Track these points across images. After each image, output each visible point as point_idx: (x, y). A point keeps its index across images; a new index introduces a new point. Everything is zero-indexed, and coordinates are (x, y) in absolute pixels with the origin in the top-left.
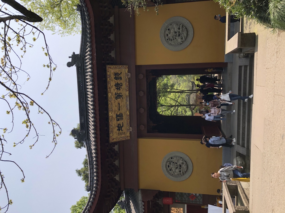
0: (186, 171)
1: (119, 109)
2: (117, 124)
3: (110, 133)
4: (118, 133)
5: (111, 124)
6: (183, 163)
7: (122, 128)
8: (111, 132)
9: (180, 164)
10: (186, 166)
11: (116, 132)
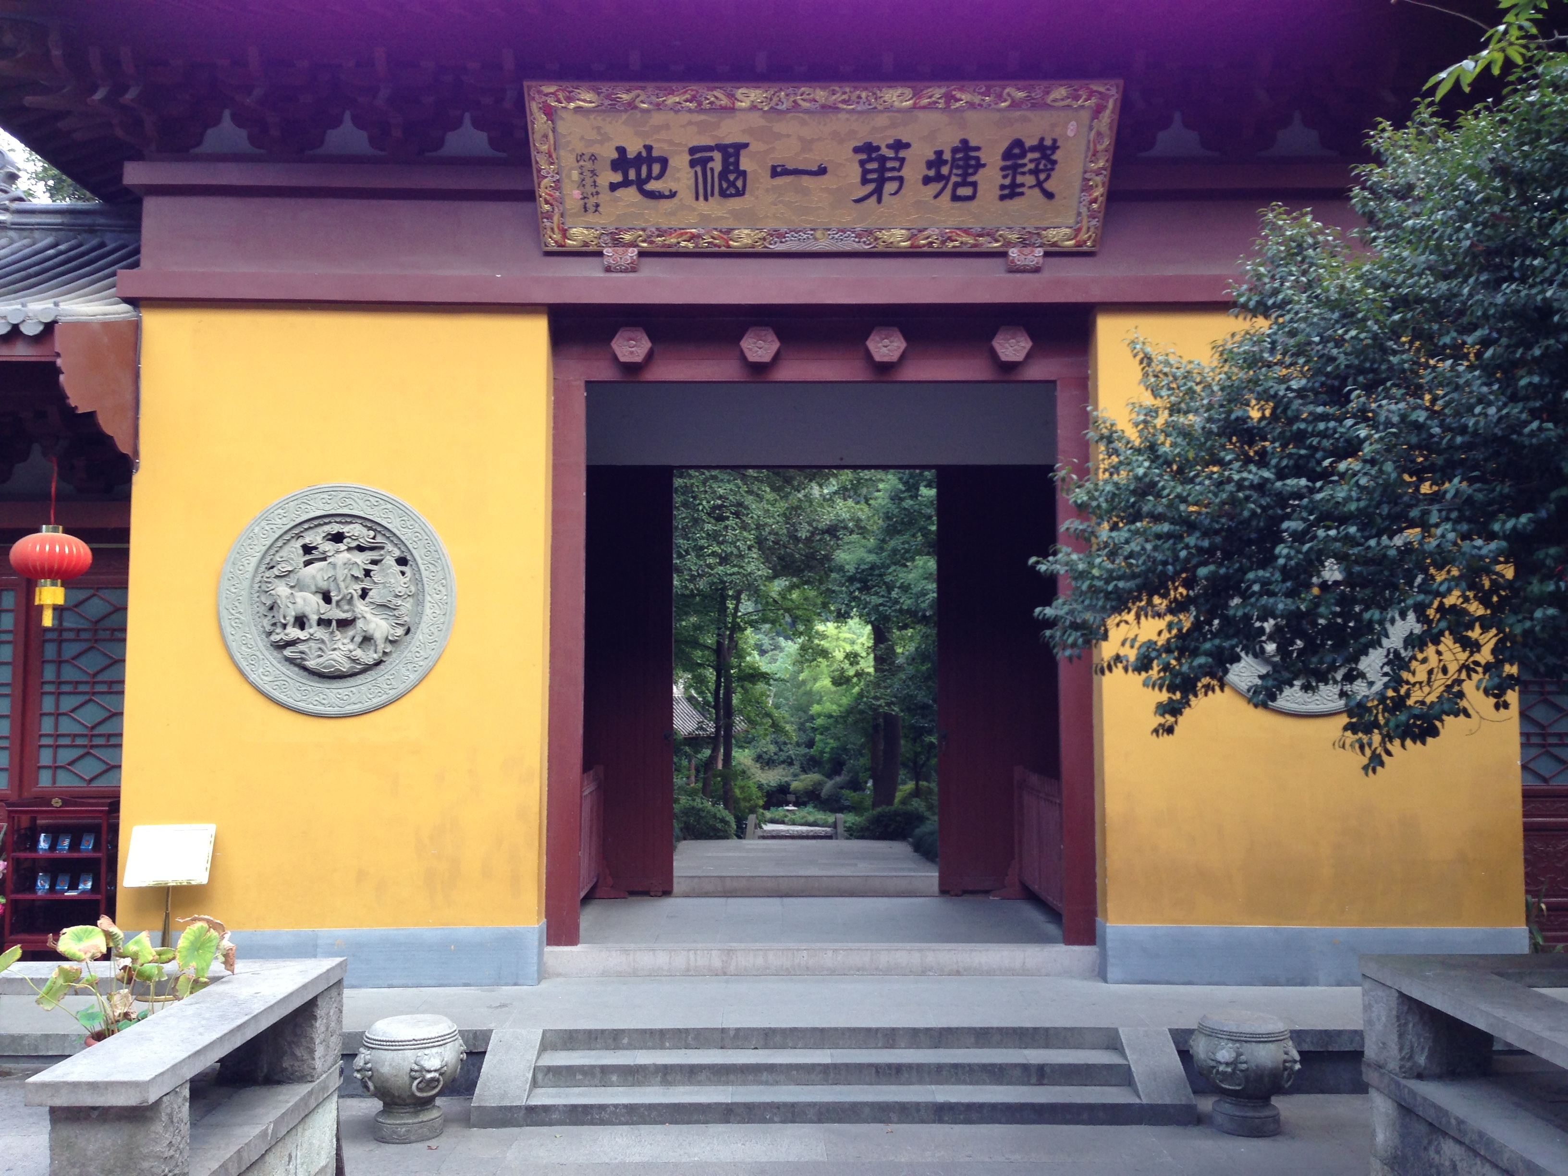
0: (305, 669)
1: (787, 172)
2: (665, 146)
3: (605, 87)
4: (593, 158)
5: (672, 100)
6: (367, 640)
7: (632, 191)
8: (608, 97)
9: (360, 624)
10: (345, 666)
11: (605, 138)
